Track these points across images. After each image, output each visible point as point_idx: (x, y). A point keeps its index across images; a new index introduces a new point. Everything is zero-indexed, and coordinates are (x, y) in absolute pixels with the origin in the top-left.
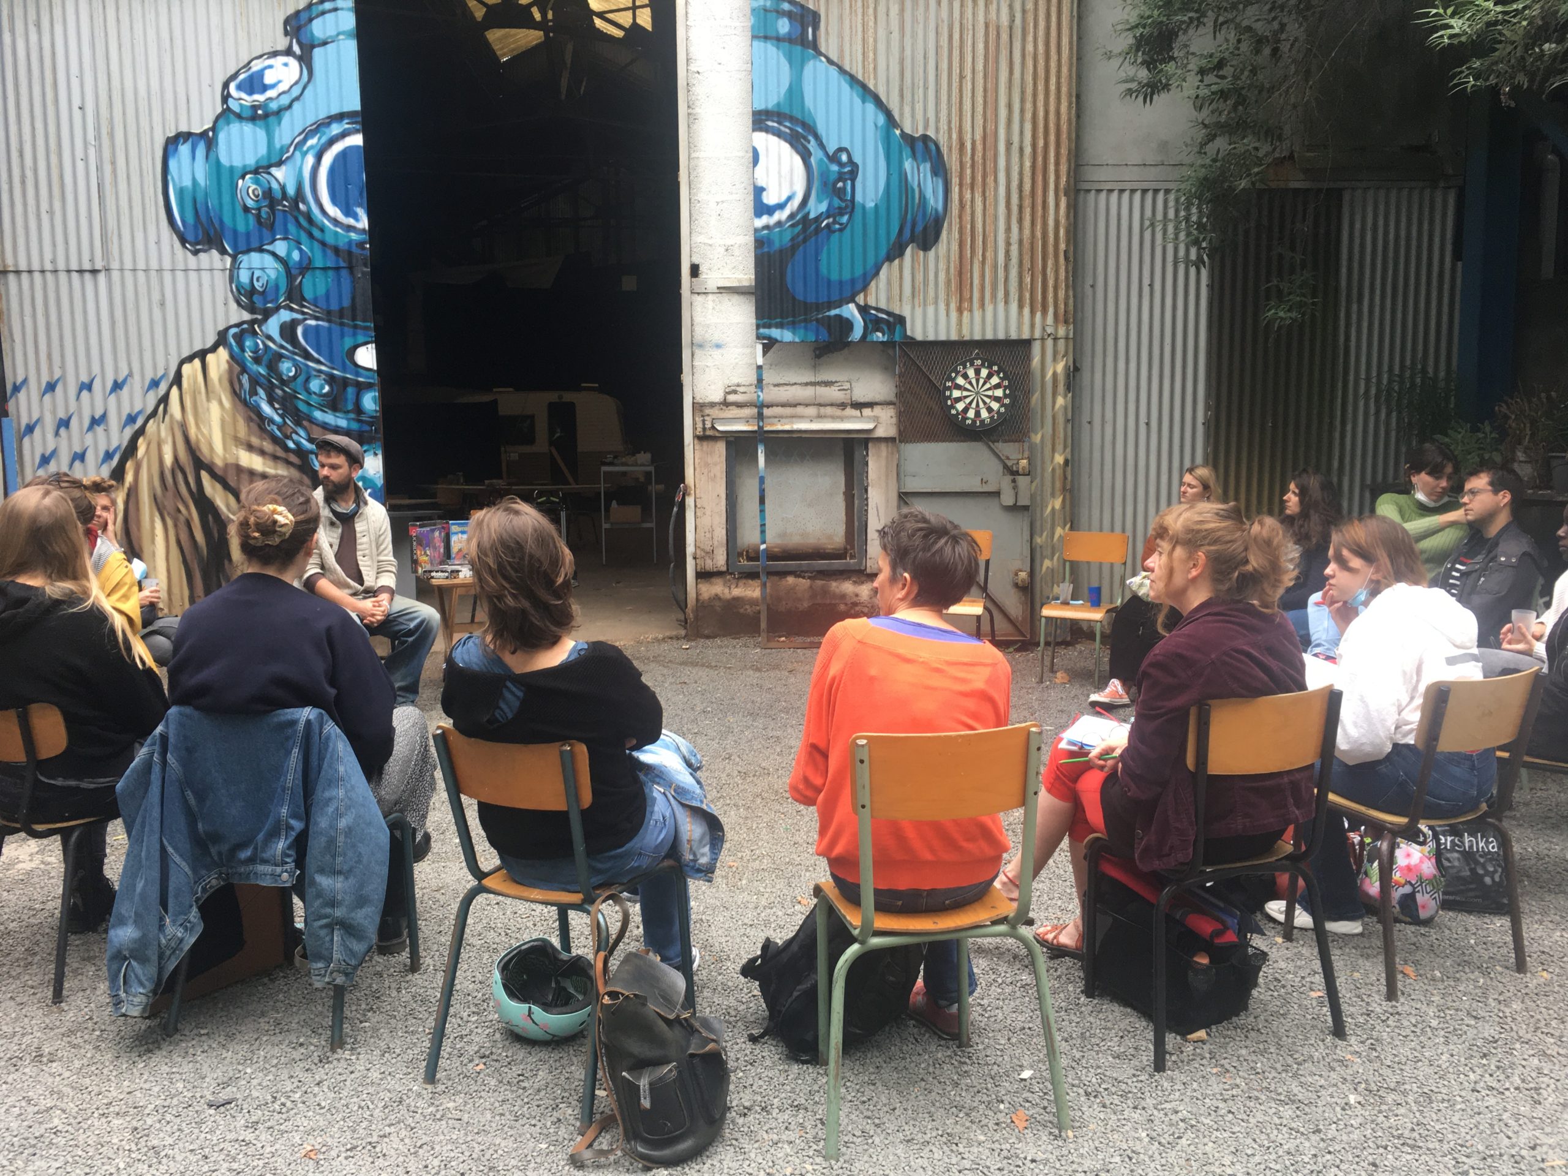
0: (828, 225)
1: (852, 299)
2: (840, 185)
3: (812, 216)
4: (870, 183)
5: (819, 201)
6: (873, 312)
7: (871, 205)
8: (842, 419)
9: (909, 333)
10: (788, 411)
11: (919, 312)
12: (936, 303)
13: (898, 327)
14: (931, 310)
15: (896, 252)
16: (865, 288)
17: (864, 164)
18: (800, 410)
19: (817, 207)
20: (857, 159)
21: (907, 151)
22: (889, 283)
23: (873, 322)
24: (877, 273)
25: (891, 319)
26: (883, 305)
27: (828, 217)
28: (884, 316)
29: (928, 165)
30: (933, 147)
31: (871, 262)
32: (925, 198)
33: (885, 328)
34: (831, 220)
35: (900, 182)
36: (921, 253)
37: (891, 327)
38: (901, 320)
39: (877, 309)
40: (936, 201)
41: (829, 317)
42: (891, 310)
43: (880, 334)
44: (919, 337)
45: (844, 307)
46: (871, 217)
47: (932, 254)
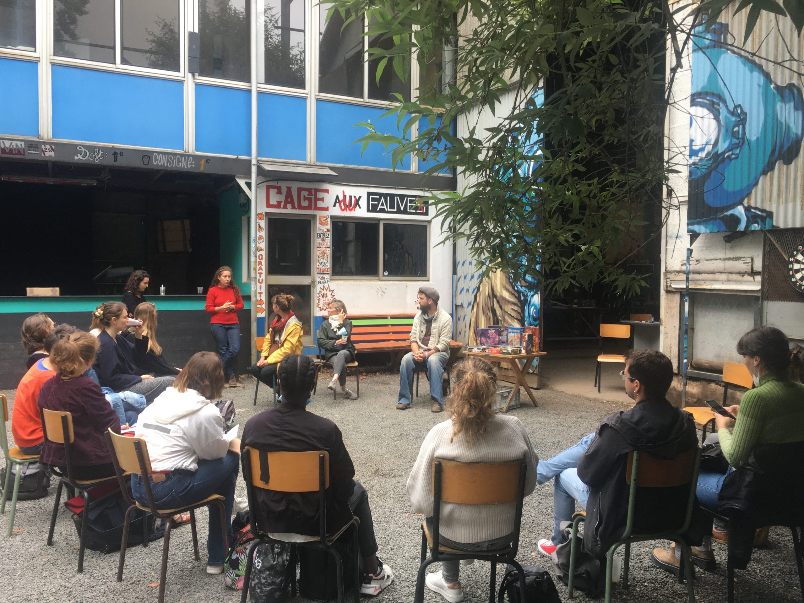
0: (728, 156)
1: (741, 203)
2: (736, 129)
3: (719, 152)
4: (754, 124)
5: (724, 141)
6: (753, 210)
7: (754, 138)
8: (741, 282)
9: (774, 224)
10: (710, 276)
11: (782, 207)
12: (794, 200)
13: (768, 219)
14: (790, 206)
15: (769, 168)
16: (749, 195)
17: (751, 113)
18: (717, 276)
19: (722, 147)
20: (746, 110)
21: (778, 98)
22: (763, 189)
23: (752, 218)
24: (756, 184)
25: (764, 214)
26: (759, 205)
27: (728, 151)
28: (759, 213)
29: (792, 104)
30: (795, 91)
31: (753, 176)
32: (789, 126)
33: (759, 221)
34: (730, 153)
35: (773, 119)
36: (785, 166)
37: (763, 219)
38: (770, 215)
39: (756, 208)
40: (797, 128)
41: (727, 216)
42: (764, 208)
43: (756, 225)
44: (782, 226)
45: (736, 209)
46: (754, 146)
47: (792, 165)
